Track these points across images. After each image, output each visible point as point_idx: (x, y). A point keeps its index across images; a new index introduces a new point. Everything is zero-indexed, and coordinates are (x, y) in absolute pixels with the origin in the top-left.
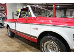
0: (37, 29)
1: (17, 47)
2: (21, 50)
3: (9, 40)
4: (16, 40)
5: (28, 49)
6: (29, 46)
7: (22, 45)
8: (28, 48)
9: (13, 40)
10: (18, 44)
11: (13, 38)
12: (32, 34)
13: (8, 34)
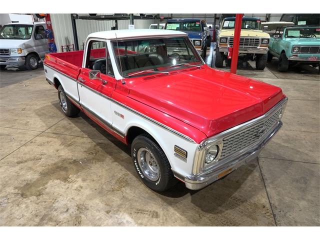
0: (122, 116)
1: (85, 150)
2: (93, 159)
3: (64, 127)
4: (85, 129)
5: (110, 157)
6: (117, 147)
7: (99, 144)
8: (110, 154)
9: (77, 128)
10: (89, 140)
11: (76, 119)
12: (114, 125)
13: (62, 105)
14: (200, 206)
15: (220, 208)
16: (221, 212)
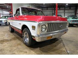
14: (42, 51)
15: (49, 51)
16: (49, 52)
